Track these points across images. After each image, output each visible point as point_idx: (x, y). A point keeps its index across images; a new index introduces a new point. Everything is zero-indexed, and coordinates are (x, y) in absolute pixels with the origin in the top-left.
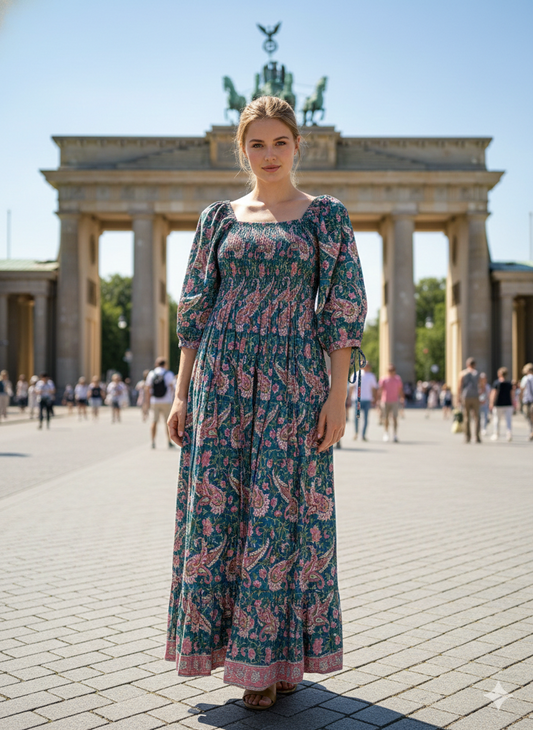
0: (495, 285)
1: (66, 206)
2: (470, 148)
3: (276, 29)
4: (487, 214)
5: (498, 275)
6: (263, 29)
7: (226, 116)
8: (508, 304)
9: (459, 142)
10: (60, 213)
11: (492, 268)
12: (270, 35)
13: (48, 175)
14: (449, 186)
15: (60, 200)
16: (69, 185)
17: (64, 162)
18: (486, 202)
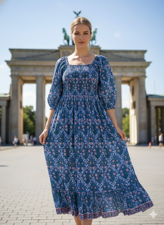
0: (148, 103)
1: (13, 73)
2: (140, 54)
3: (80, 13)
4: (145, 77)
5: (150, 99)
6: (75, 13)
7: (64, 42)
8: (153, 109)
9: (136, 52)
10: (11, 76)
11: (147, 97)
12: (78, 15)
13: (8, 62)
14: (133, 67)
15: (12, 71)
16: (15, 66)
17: (13, 58)
18: (145, 73)
